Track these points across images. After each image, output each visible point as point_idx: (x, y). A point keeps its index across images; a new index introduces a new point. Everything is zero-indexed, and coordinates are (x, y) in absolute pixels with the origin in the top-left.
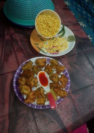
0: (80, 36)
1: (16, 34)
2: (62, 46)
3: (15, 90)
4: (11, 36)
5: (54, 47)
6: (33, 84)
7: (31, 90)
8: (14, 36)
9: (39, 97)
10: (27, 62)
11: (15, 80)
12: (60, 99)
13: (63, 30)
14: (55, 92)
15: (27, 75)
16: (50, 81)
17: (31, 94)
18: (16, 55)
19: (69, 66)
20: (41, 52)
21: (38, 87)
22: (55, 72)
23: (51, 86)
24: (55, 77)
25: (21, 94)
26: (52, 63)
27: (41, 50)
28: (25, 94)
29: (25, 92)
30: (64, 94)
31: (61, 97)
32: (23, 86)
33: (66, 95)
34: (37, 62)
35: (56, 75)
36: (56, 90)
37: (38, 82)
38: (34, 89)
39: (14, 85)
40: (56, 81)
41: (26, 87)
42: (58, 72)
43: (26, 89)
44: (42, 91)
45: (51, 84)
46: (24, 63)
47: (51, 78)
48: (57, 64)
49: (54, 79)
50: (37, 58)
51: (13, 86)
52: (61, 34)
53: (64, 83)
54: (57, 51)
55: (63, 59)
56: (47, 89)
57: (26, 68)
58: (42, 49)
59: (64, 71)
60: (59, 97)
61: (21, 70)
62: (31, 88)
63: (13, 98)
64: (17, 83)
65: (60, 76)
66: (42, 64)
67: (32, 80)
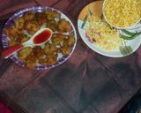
5: (99, 34)
16: (42, 45)
19: (79, 63)
22: (58, 47)
38: (25, 32)
41: (22, 21)
45: (39, 47)
46: (53, 9)
50: (67, 19)
54: (94, 40)
55: (86, 53)
58: (87, 22)
62: (25, 28)
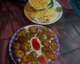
0: (66, 7)
1: (12, 7)
2: (51, 16)
3: (11, 54)
4: (8, 8)
5: (44, 16)
6: (26, 48)
7: (25, 54)
8: (10, 8)
9: (32, 61)
10: (21, 30)
11: (10, 46)
12: (51, 62)
13: (52, 2)
14: (46, 55)
15: (21, 40)
16: (41, 46)
17: (25, 58)
18: (12, 24)
20: (33, 21)
21: (31, 51)
22: (46, 38)
23: (43, 50)
24: (46, 42)
25: (16, 58)
26: (43, 30)
27: (33, 19)
28: (20, 58)
29: (20, 56)
30: (54, 56)
31: (52, 60)
32: (17, 50)
33: (56, 58)
34: (30, 29)
35: (47, 41)
36: (47, 53)
37: (30, 47)
38: (28, 53)
39: (10, 50)
40: (47, 45)
41: (20, 51)
42: (49, 38)
43: (21, 54)
44: (34, 55)
45: (42, 48)
46: (18, 31)
47: (42, 43)
48: (47, 31)
49: (45, 43)
50: (30, 26)
51: (8, 51)
52: (50, 6)
53: (54, 47)
54: (47, 20)
56: (39, 53)
57: (21, 34)
58: (35, 19)
59: (54, 37)
60: (50, 60)
61: (16, 36)
62: (25, 52)
63: (8, 61)
64: (13, 48)
65: (50, 42)
66: (34, 31)
67: (25, 45)
